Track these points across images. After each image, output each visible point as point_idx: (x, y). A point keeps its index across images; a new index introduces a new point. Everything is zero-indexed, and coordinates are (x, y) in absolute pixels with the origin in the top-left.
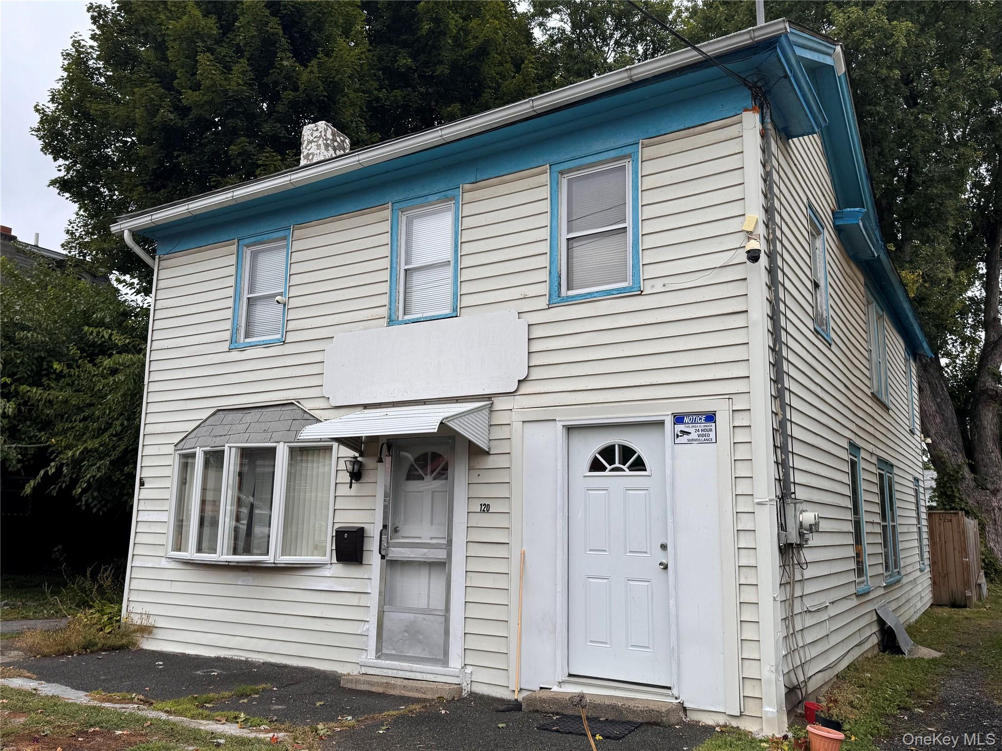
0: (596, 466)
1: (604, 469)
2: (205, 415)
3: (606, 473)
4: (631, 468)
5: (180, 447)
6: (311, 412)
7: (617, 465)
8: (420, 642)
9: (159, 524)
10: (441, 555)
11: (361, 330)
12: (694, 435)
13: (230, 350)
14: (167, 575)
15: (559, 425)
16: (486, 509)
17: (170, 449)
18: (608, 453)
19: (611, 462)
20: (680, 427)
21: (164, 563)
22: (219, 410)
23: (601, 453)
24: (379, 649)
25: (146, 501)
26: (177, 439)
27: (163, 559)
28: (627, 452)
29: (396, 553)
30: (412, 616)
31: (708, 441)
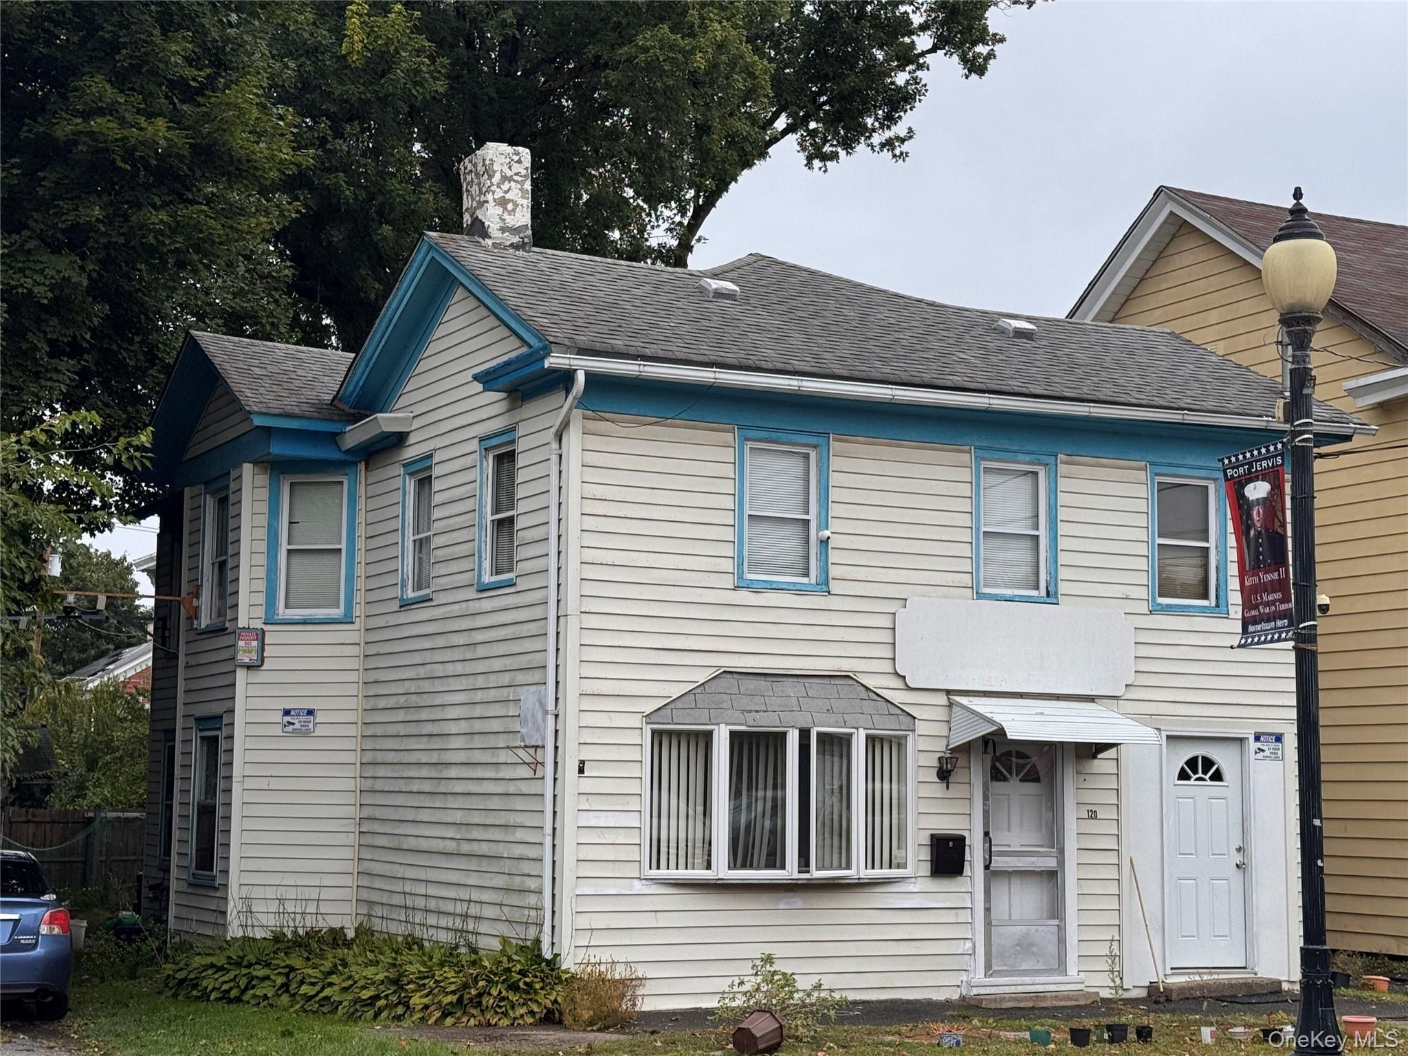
0: (1183, 776)
1: (1188, 778)
2: (702, 676)
3: (1192, 782)
4: (1212, 778)
5: (654, 718)
6: (878, 691)
7: (1200, 775)
8: (1034, 954)
9: (622, 831)
10: (1051, 863)
11: (939, 597)
12: (1267, 753)
13: (736, 588)
14: (647, 904)
15: (1164, 734)
16: (1093, 815)
17: (636, 721)
18: (1192, 763)
19: (1195, 772)
20: (1259, 745)
21: (638, 887)
22: (725, 672)
23: (1187, 763)
24: (988, 966)
25: (590, 797)
26: (650, 706)
27: (636, 882)
28: (1208, 763)
29: (998, 863)
30: (1024, 929)
31: (1277, 759)
